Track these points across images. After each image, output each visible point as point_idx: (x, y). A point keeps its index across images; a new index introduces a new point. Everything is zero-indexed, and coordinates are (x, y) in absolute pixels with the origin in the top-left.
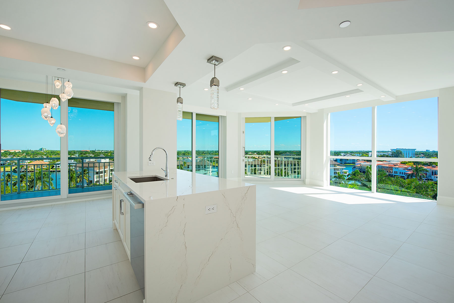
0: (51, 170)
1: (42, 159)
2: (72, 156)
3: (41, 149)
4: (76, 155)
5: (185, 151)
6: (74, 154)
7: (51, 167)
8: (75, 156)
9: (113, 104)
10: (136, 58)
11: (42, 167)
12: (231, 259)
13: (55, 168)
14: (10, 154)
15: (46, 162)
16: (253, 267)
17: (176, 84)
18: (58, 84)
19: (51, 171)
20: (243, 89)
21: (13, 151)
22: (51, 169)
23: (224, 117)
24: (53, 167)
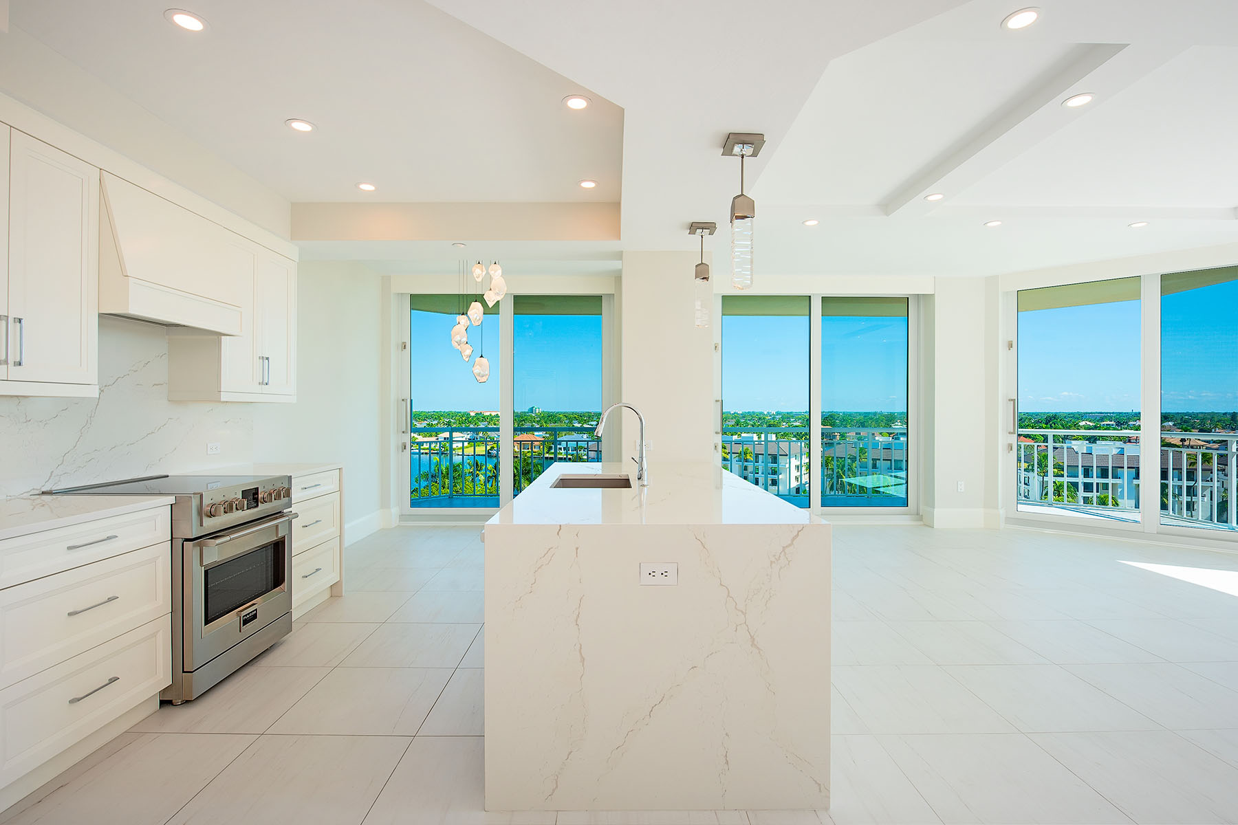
0: (547, 455)
1: (533, 430)
2: (585, 426)
3: (532, 410)
4: (592, 423)
5: (866, 415)
6: (588, 422)
7: (546, 450)
8: (591, 425)
9: (597, 299)
10: (588, 185)
11: (532, 449)
12: (727, 734)
13: (553, 451)
14: (484, 418)
15: (539, 435)
16: (820, 791)
17: (694, 227)
18: (478, 272)
19: (546, 458)
20: (939, 197)
21: (488, 414)
22: (547, 453)
23: (926, 300)
24: (550, 448)
